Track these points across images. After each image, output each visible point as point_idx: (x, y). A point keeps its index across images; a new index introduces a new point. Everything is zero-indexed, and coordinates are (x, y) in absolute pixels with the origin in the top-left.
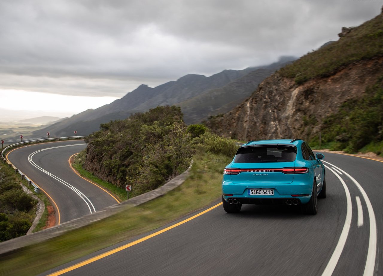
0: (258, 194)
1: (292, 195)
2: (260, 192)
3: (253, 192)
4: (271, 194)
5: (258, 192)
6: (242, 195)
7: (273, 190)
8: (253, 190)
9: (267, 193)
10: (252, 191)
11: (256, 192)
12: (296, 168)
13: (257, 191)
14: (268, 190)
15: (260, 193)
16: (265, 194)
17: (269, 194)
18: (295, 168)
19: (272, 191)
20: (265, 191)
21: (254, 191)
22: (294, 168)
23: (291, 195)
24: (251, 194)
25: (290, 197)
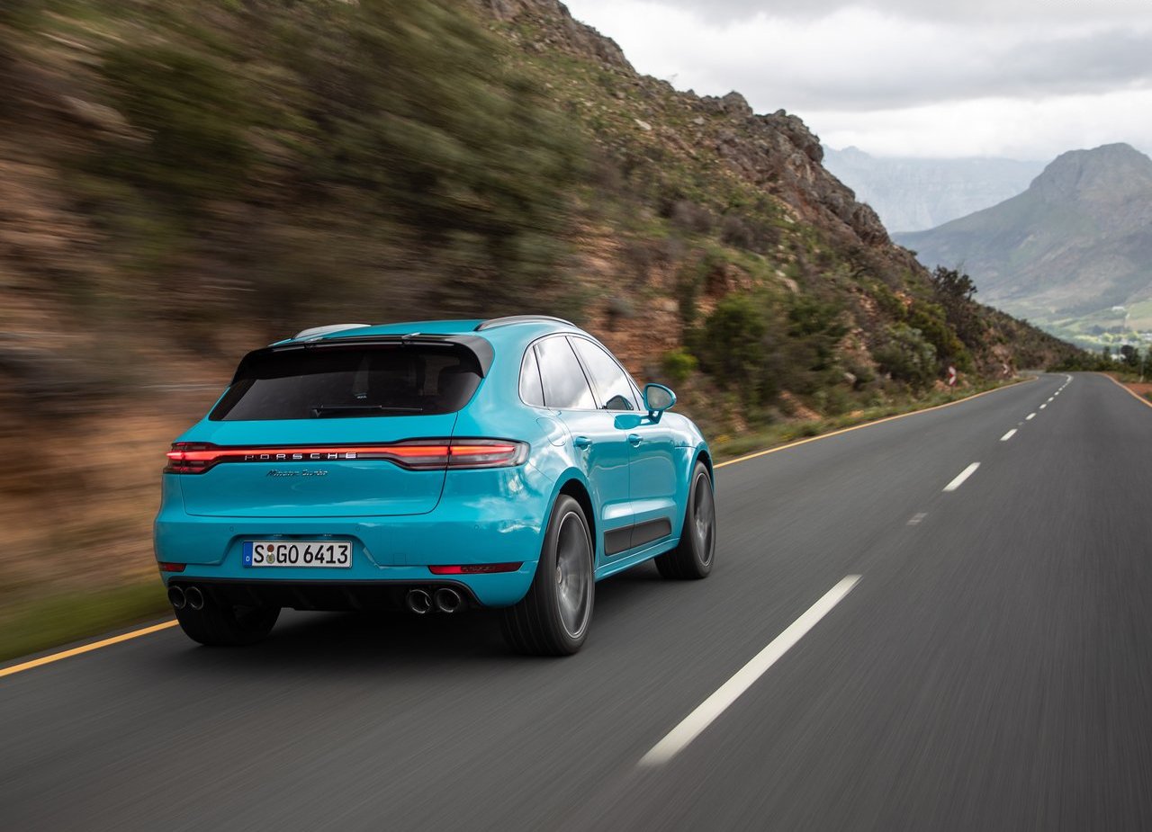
0: (283, 564)
1: (434, 569)
2: (294, 550)
3: (265, 553)
4: (337, 565)
5: (287, 552)
6: (219, 565)
7: (348, 545)
8: (266, 545)
9: (322, 559)
10: (259, 549)
11: (275, 552)
12: (461, 442)
13: (282, 551)
14: (327, 545)
15: (293, 558)
16: (316, 563)
17: (332, 561)
18: (454, 442)
19: (346, 547)
20: (314, 548)
21: (270, 549)
22: (448, 442)
23: (429, 566)
24: (254, 564)
25: (425, 575)
